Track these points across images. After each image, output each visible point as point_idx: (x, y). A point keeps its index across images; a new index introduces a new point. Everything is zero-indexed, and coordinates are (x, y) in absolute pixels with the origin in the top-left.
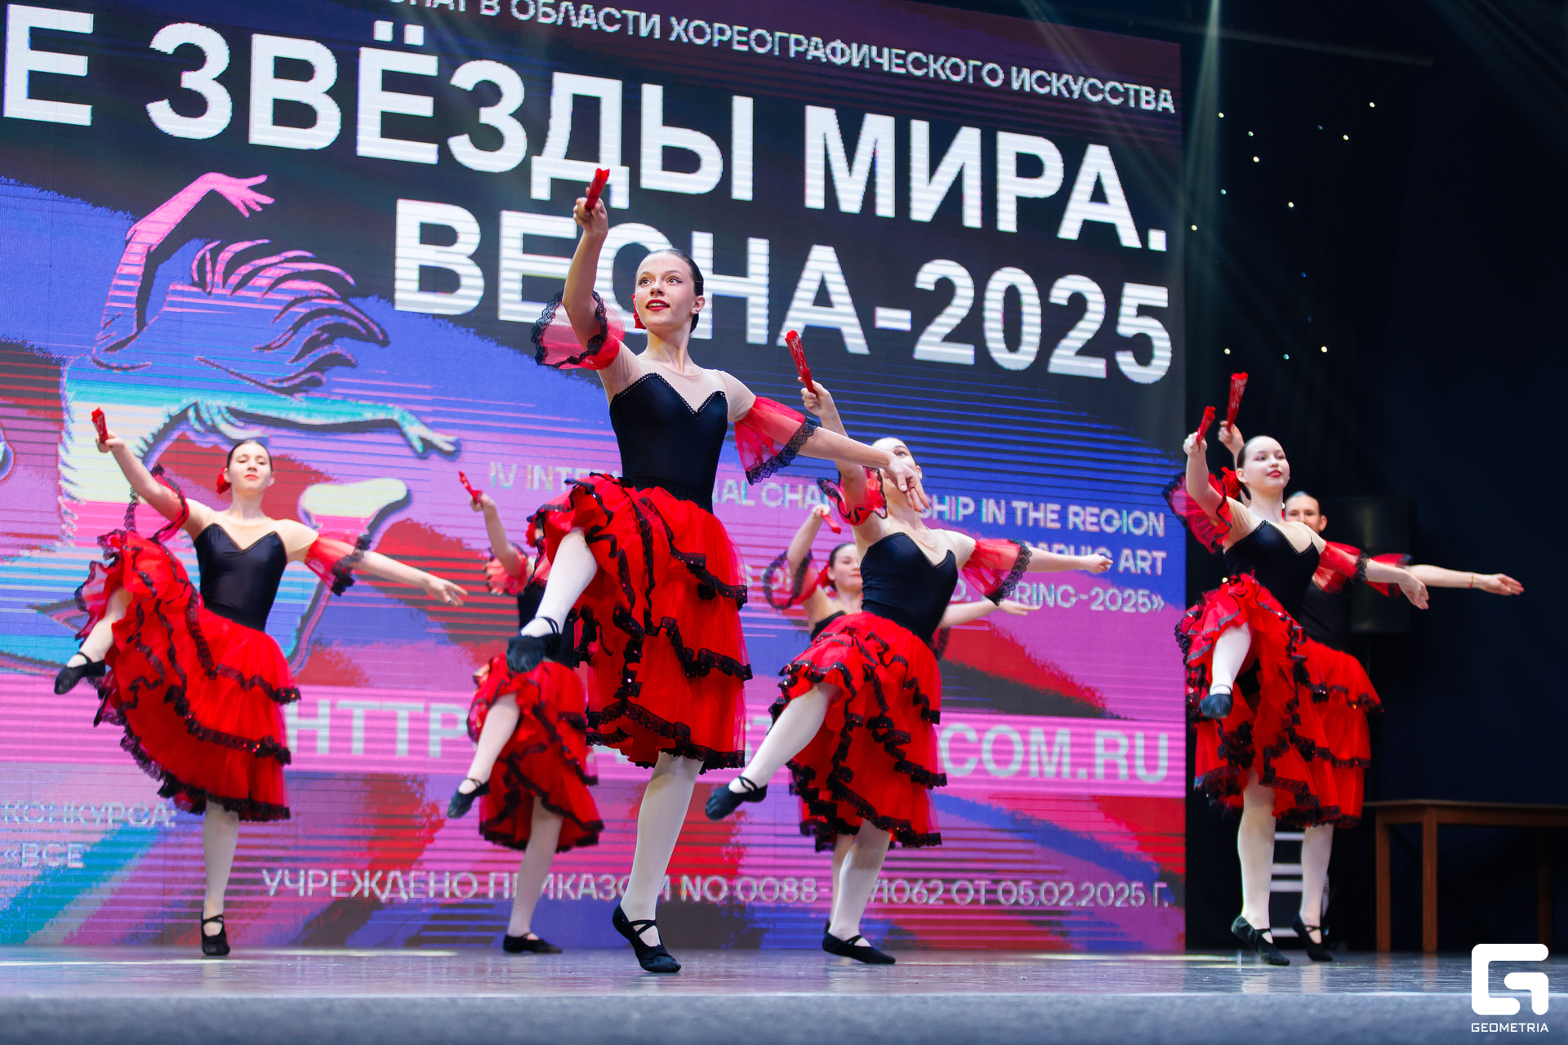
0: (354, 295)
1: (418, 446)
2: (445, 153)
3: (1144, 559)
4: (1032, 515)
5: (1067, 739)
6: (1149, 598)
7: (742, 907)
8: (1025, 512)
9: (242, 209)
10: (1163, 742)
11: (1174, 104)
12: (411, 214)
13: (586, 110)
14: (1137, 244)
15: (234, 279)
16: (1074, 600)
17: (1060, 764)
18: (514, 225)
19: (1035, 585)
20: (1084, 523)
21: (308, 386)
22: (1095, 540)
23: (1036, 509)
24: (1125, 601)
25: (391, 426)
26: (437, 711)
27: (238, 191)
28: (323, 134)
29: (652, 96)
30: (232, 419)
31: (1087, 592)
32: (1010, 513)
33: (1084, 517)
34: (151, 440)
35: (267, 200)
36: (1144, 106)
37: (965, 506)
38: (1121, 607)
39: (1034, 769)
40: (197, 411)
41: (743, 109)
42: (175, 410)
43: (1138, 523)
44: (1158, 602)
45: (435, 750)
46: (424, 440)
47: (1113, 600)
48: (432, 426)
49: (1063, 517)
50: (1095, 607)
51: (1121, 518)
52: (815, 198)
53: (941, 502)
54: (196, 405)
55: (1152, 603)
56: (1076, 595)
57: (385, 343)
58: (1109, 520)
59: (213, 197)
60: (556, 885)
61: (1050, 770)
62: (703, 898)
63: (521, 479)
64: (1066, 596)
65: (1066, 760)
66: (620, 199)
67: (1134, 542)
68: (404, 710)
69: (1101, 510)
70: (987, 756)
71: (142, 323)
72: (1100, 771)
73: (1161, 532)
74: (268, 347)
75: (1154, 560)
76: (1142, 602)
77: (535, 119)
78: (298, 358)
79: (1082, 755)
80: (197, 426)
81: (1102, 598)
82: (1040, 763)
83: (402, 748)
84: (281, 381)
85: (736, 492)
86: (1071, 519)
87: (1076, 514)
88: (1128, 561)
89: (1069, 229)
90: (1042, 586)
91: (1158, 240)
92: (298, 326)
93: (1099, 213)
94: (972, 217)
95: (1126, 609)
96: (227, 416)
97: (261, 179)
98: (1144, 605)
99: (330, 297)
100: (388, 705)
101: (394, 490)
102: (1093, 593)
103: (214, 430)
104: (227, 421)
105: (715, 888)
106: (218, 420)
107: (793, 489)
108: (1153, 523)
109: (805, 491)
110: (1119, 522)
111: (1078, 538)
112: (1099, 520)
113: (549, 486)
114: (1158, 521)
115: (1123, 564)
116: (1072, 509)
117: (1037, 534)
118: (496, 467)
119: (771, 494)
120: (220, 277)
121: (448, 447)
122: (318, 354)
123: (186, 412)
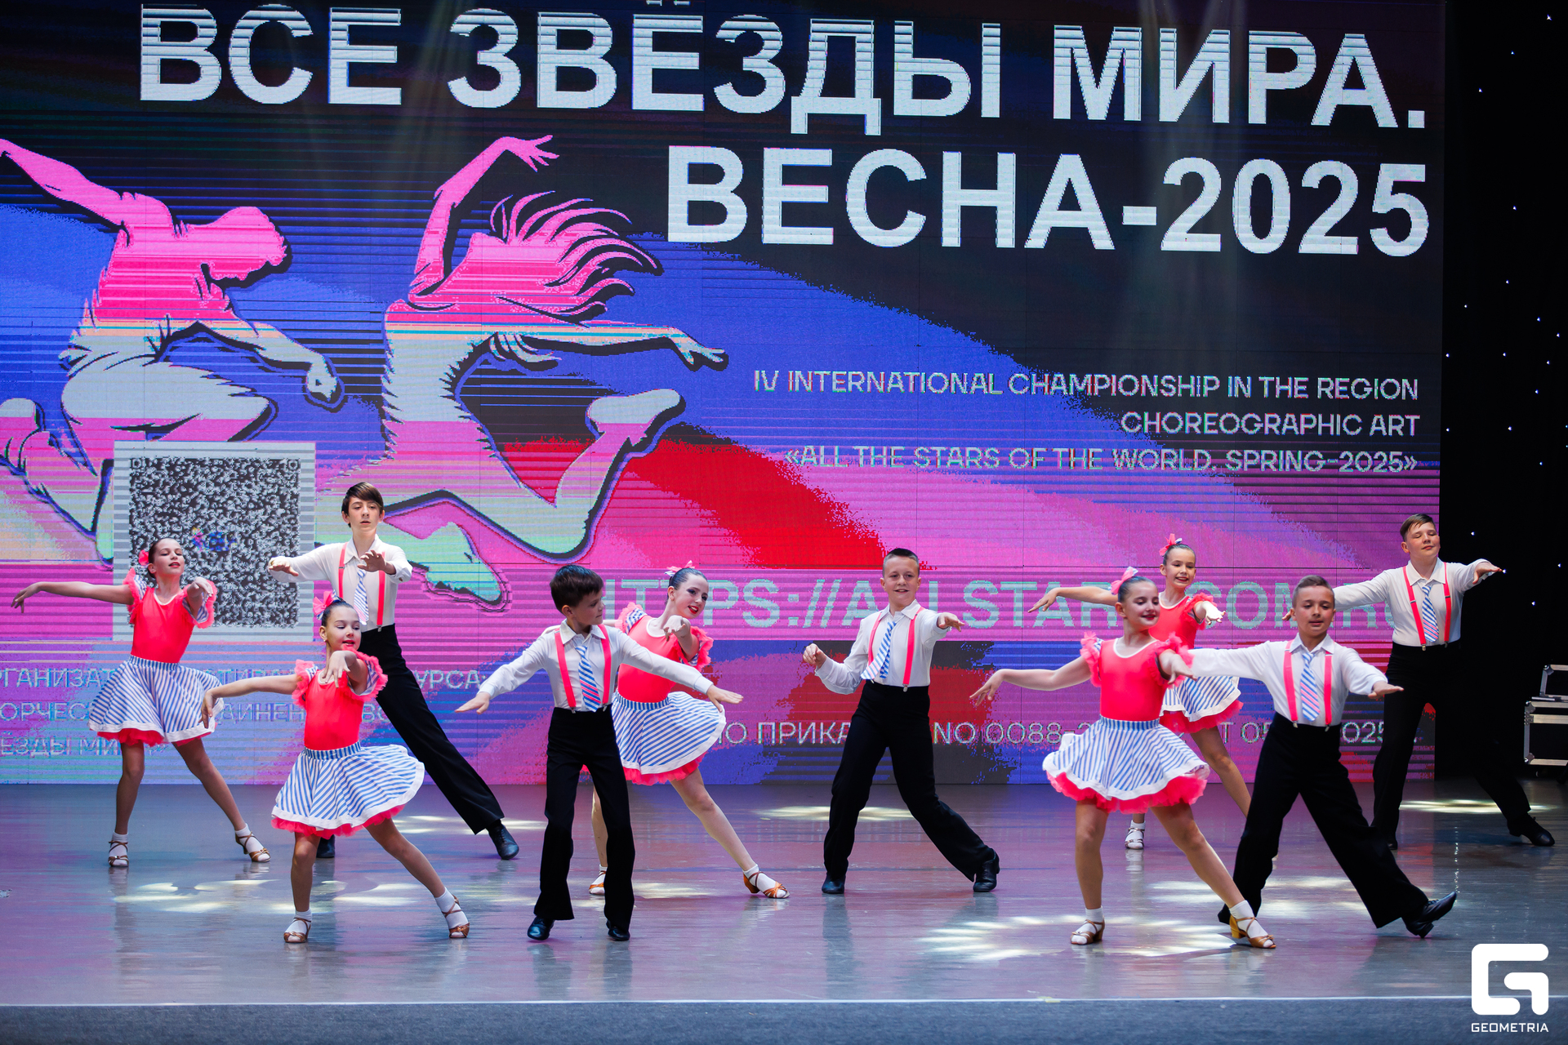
0: (631, 233)
1: (691, 360)
2: (711, 101)
3: (1396, 422)
4: (1279, 388)
6: (1401, 458)
7: (990, 748)
8: (1272, 385)
9: (533, 166)
12: (681, 158)
13: (841, 50)
14: (1393, 123)
15: (526, 227)
16: (1321, 463)
18: (775, 159)
19: (1281, 452)
20: (1333, 392)
21: (591, 314)
22: (1343, 406)
23: (1284, 382)
24: (1375, 463)
25: (666, 343)
27: (527, 150)
28: (601, 94)
29: (904, 29)
30: (526, 347)
31: (1337, 456)
32: (1257, 387)
33: (1332, 387)
34: (457, 367)
35: (552, 156)
37: (1211, 383)
38: (1372, 468)
39: (1278, 622)
40: (497, 342)
41: (991, 33)
42: (478, 339)
43: (1390, 389)
44: (1412, 462)
46: (693, 354)
47: (1363, 462)
48: (702, 342)
49: (1311, 387)
50: (1343, 469)
51: (1372, 386)
52: (1062, 109)
53: (1186, 381)
54: (496, 335)
55: (1404, 463)
56: (1325, 458)
57: (659, 272)
58: (1360, 388)
59: (507, 156)
60: (818, 734)
62: (954, 742)
63: (783, 382)
64: (1313, 461)
66: (873, 128)
67: (1386, 407)
69: (1351, 380)
71: (448, 270)
72: (1347, 620)
73: (1415, 395)
74: (556, 283)
75: (1407, 422)
76: (1394, 463)
77: (792, 62)
78: (582, 290)
80: (497, 354)
81: (1351, 462)
84: (567, 311)
85: (984, 384)
86: (1320, 390)
87: (1326, 385)
88: (1379, 425)
89: (1323, 116)
90: (1289, 453)
91: (1416, 119)
92: (581, 263)
93: (1354, 98)
94: (1221, 113)
95: (1377, 471)
96: (522, 343)
97: (548, 138)
98: (1396, 466)
99: (610, 236)
101: (668, 398)
102: (1342, 456)
103: (511, 355)
104: (521, 347)
105: (965, 733)
106: (515, 348)
107: (1040, 379)
108: (1406, 388)
109: (1051, 379)
110: (1370, 389)
111: (1327, 407)
112: (1349, 389)
113: (809, 388)
114: (1412, 385)
115: (1374, 428)
116: (1320, 380)
117: (1285, 405)
118: (761, 374)
119: (1019, 384)
120: (513, 225)
121: (717, 359)
122: (599, 285)
123: (487, 342)
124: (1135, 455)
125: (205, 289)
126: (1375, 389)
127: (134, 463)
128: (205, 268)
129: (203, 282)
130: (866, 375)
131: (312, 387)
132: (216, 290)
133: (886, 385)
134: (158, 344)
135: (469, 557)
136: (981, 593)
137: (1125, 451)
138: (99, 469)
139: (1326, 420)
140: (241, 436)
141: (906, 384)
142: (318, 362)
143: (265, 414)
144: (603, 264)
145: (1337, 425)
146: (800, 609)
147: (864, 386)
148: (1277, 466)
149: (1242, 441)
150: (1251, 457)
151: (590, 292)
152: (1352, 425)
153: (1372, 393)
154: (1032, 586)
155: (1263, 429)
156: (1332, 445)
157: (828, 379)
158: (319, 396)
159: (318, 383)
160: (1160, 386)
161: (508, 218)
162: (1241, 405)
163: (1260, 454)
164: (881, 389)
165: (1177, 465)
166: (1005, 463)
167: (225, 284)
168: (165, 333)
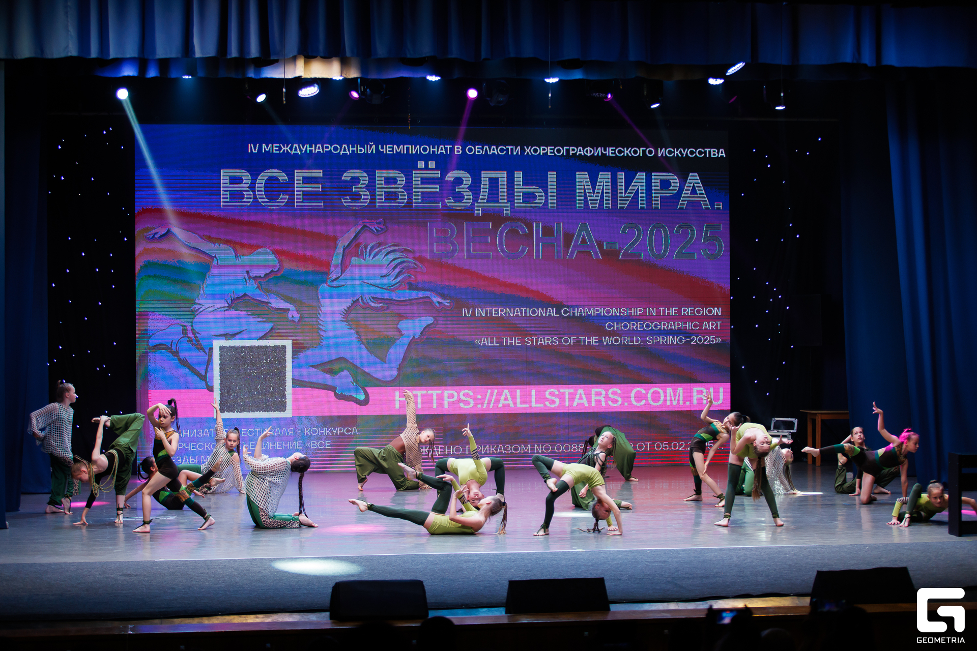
1: (437, 304)
2: (444, 204)
3: (713, 324)
4: (666, 312)
5: (682, 391)
6: (715, 338)
8: (664, 311)
9: (375, 230)
10: (721, 390)
11: (725, 153)
13: (494, 182)
14: (709, 207)
15: (373, 253)
17: (679, 401)
19: (668, 337)
20: (688, 313)
21: (399, 287)
22: (692, 319)
23: (668, 309)
24: (705, 340)
25: (428, 298)
26: (446, 393)
27: (373, 224)
29: (519, 175)
31: (689, 338)
32: (658, 312)
33: (687, 311)
34: (346, 309)
35: (382, 226)
36: (712, 156)
37: (640, 310)
39: (668, 403)
40: (362, 299)
41: (552, 177)
42: (354, 300)
43: (710, 311)
44: (719, 340)
45: (446, 406)
46: (439, 302)
47: (700, 340)
48: (442, 299)
49: (679, 311)
50: (693, 343)
51: (703, 310)
52: (579, 204)
53: (630, 310)
54: (361, 296)
55: (716, 340)
58: (698, 311)
59: (365, 227)
60: (490, 450)
61: (675, 403)
63: (474, 312)
64: (681, 340)
65: (681, 398)
67: (708, 318)
68: (435, 393)
69: (695, 308)
70: (650, 399)
71: (342, 271)
72: (695, 402)
73: (720, 314)
74: (385, 276)
75: (717, 324)
77: (475, 187)
78: (395, 278)
79: (688, 397)
80: (362, 304)
81: (695, 340)
82: (671, 400)
83: (435, 406)
84: (389, 287)
85: (552, 312)
86: (683, 312)
87: (685, 310)
88: (706, 326)
90: (671, 337)
91: (718, 205)
92: (394, 268)
93: (694, 197)
94: (642, 204)
95: (705, 343)
96: (372, 300)
97: (381, 220)
98: (713, 341)
99: (405, 257)
100: (429, 392)
101: (429, 320)
102: (692, 338)
103: (368, 304)
105: (547, 448)
106: (369, 301)
108: (716, 311)
109: (578, 309)
110: (702, 312)
111: (685, 319)
112: (694, 312)
113: (484, 315)
114: (719, 310)
115: (704, 327)
116: (683, 308)
117: (669, 318)
118: (465, 310)
119: (565, 312)
120: (368, 254)
121: (448, 304)
122: (402, 276)
123: (358, 300)
124: (611, 339)
125: (248, 281)
126: (705, 311)
127: (221, 348)
128: (248, 272)
129: (247, 278)
130: (506, 309)
131: (290, 318)
132: (252, 281)
133: (514, 313)
134: (230, 301)
135: (353, 383)
136: (551, 394)
137: (607, 337)
138: (207, 351)
139: (685, 323)
140: (261, 338)
141: (521, 313)
142: (292, 308)
143: (272, 329)
144: (403, 268)
145: (689, 326)
146: (482, 401)
147: (505, 314)
148: (666, 342)
149: (652, 333)
150: (656, 339)
151: (397, 280)
152: (695, 326)
153: (703, 313)
154: (572, 390)
155: (661, 328)
156: (688, 334)
157: (491, 311)
158: (293, 321)
159: (293, 317)
160: (620, 312)
161: (366, 252)
162: (651, 319)
163: (660, 338)
164: (512, 315)
165: (627, 342)
166: (560, 342)
167: (256, 278)
168: (233, 298)
